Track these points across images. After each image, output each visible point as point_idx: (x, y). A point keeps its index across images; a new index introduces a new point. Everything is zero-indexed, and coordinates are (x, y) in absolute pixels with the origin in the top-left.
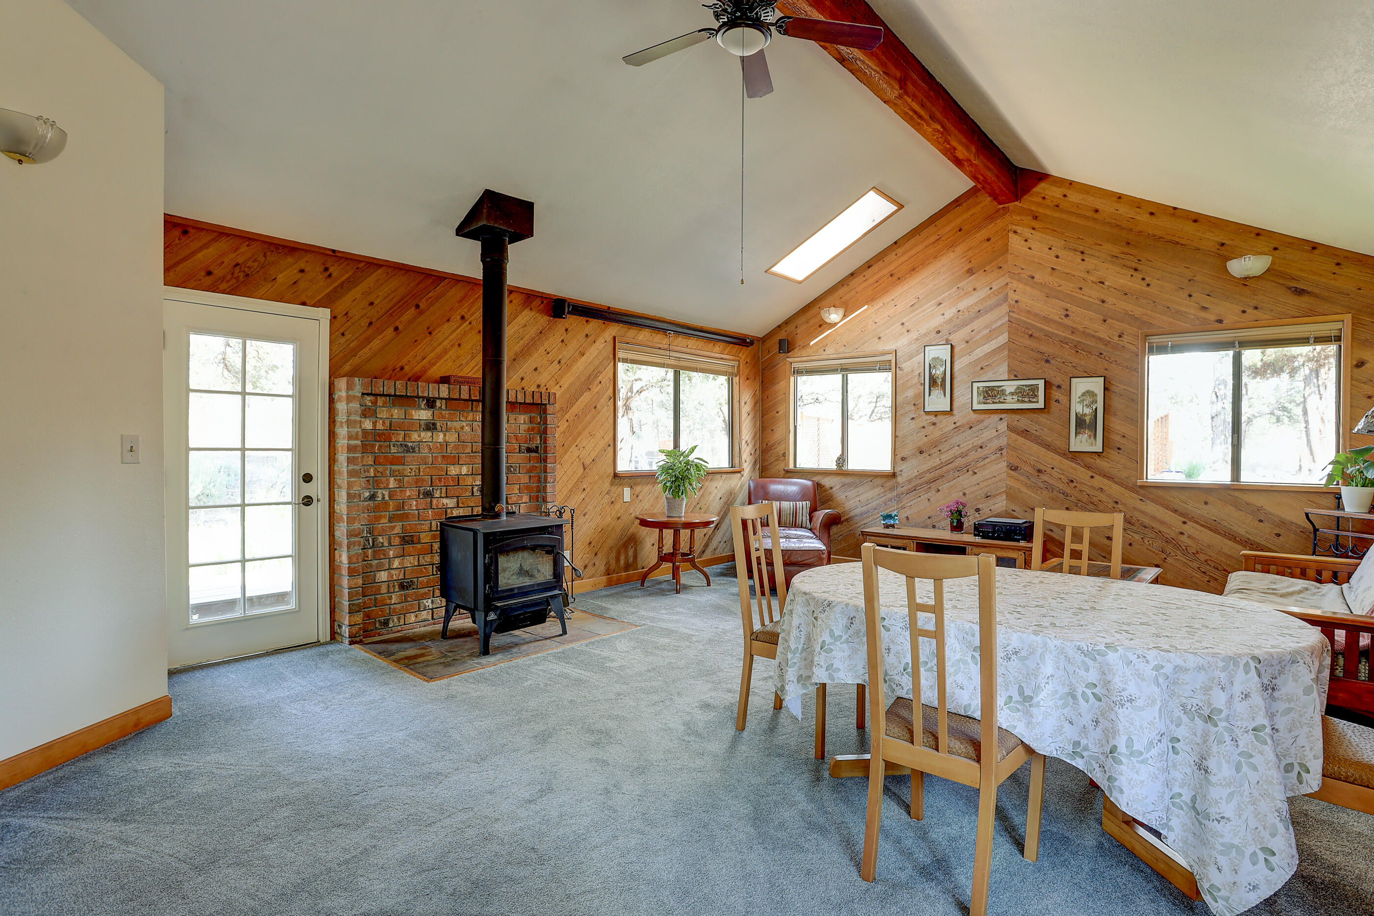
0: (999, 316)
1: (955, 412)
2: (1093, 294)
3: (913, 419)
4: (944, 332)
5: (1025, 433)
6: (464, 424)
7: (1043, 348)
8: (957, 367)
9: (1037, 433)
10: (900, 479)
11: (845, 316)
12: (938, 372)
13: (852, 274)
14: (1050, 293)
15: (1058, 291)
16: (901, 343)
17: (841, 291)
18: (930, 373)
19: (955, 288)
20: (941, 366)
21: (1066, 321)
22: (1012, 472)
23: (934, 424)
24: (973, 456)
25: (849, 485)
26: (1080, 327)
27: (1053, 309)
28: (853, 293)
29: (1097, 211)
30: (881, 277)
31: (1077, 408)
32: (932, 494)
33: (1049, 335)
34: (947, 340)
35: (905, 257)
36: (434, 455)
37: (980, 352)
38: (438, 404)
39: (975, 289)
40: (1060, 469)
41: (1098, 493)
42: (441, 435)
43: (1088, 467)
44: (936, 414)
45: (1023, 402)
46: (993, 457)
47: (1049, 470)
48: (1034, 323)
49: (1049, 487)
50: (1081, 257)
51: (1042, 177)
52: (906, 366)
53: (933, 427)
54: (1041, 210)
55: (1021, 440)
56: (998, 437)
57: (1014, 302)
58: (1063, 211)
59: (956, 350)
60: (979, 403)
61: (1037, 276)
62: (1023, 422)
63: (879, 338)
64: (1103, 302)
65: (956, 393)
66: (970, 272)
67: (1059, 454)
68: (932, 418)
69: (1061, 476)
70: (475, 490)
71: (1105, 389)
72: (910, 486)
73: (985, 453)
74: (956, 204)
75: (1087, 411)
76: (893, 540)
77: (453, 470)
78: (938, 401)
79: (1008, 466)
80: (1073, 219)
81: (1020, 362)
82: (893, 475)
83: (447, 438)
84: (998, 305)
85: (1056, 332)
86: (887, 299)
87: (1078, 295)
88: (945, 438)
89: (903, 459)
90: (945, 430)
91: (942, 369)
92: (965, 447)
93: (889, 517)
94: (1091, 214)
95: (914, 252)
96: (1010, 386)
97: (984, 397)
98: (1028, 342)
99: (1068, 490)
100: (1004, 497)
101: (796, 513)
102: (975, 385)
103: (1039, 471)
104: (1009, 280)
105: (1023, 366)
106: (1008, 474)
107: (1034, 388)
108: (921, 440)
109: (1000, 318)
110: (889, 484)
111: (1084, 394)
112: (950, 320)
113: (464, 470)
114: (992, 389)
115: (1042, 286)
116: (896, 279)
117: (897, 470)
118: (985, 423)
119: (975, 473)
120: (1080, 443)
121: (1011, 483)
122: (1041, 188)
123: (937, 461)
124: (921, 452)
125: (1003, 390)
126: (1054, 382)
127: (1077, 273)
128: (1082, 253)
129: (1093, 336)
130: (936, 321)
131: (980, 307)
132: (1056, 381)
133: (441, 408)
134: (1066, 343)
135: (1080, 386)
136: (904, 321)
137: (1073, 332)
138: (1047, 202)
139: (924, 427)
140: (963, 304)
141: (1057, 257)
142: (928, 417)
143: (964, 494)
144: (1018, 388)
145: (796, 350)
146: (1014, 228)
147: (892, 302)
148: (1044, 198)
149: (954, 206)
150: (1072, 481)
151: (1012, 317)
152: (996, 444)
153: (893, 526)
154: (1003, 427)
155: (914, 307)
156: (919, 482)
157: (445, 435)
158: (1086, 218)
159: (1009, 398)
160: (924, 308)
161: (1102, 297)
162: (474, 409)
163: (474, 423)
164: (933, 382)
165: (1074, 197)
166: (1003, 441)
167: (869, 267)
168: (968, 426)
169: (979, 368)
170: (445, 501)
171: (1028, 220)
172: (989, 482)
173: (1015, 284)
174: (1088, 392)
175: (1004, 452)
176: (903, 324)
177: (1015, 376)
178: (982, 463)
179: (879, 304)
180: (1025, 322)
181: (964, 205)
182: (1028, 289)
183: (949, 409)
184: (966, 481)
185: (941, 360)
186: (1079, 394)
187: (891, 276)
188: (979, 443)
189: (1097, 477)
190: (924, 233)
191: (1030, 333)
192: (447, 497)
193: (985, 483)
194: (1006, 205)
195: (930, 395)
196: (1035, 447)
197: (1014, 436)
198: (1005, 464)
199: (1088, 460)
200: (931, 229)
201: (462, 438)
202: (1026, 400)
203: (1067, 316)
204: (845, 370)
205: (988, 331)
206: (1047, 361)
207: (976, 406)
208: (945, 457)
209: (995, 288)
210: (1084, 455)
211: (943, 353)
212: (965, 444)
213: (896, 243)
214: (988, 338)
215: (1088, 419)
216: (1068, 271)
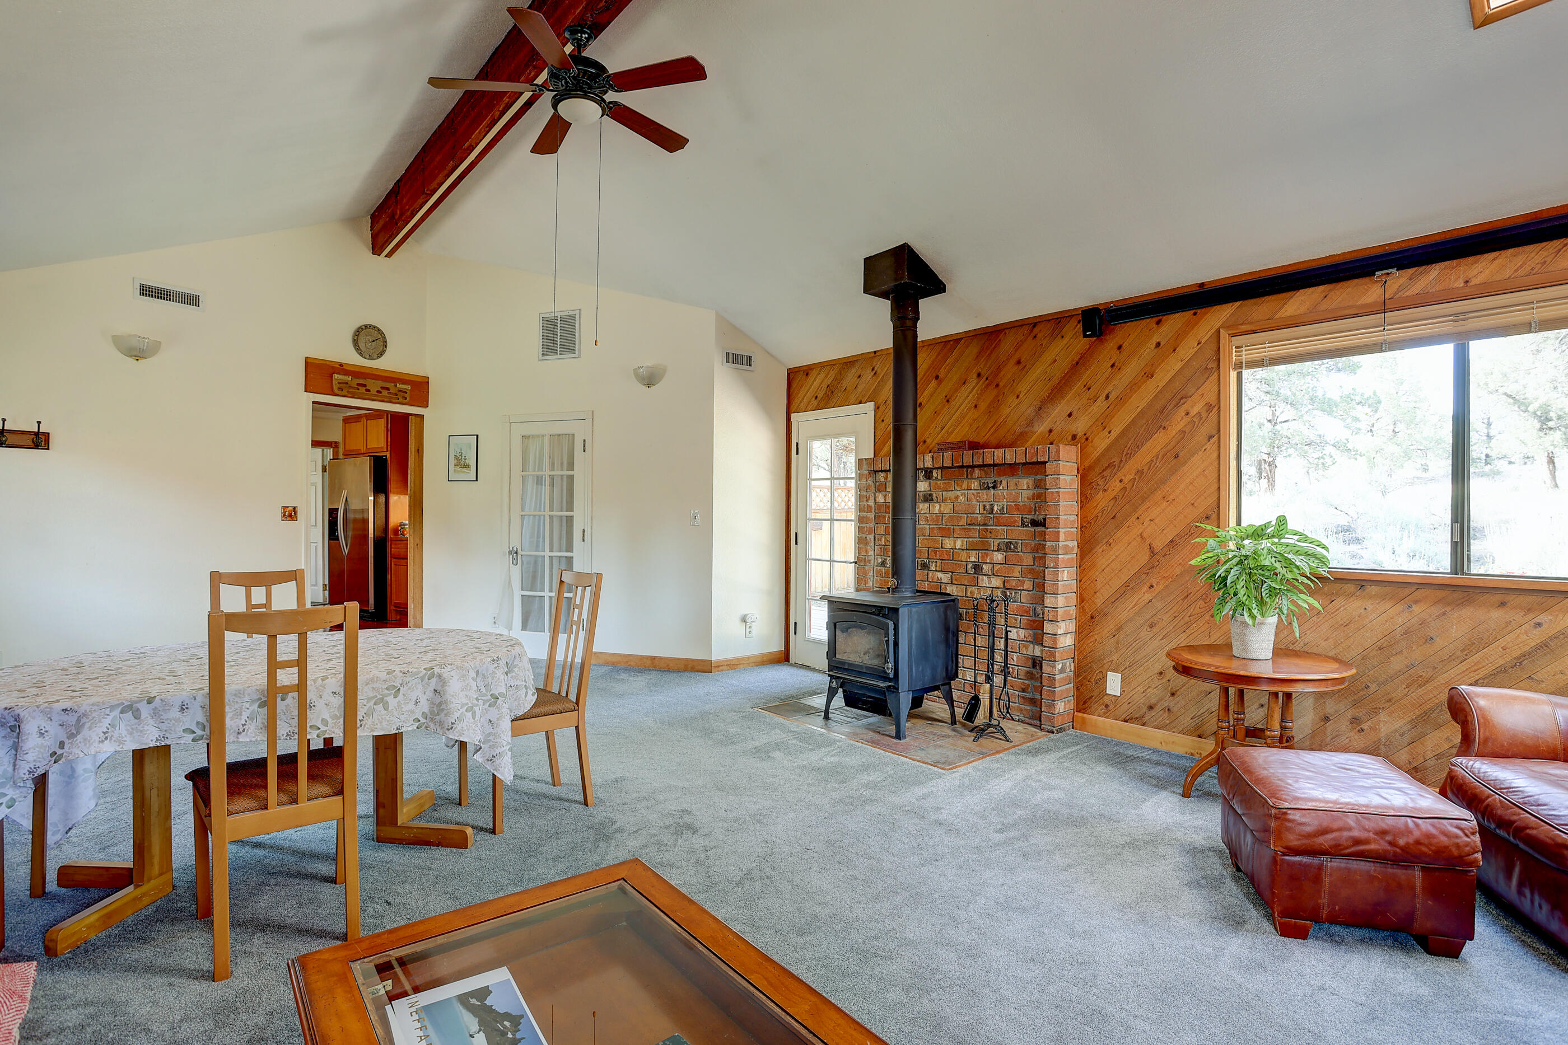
6: (959, 493)
36: (931, 526)
38: (935, 474)
42: (937, 506)
70: (969, 567)
77: (948, 543)
83: (942, 509)
113: (959, 544)
133: (937, 478)
157: (940, 506)
162: (969, 477)
163: (970, 492)
170: (940, 575)
192: (941, 571)
201: (956, 509)
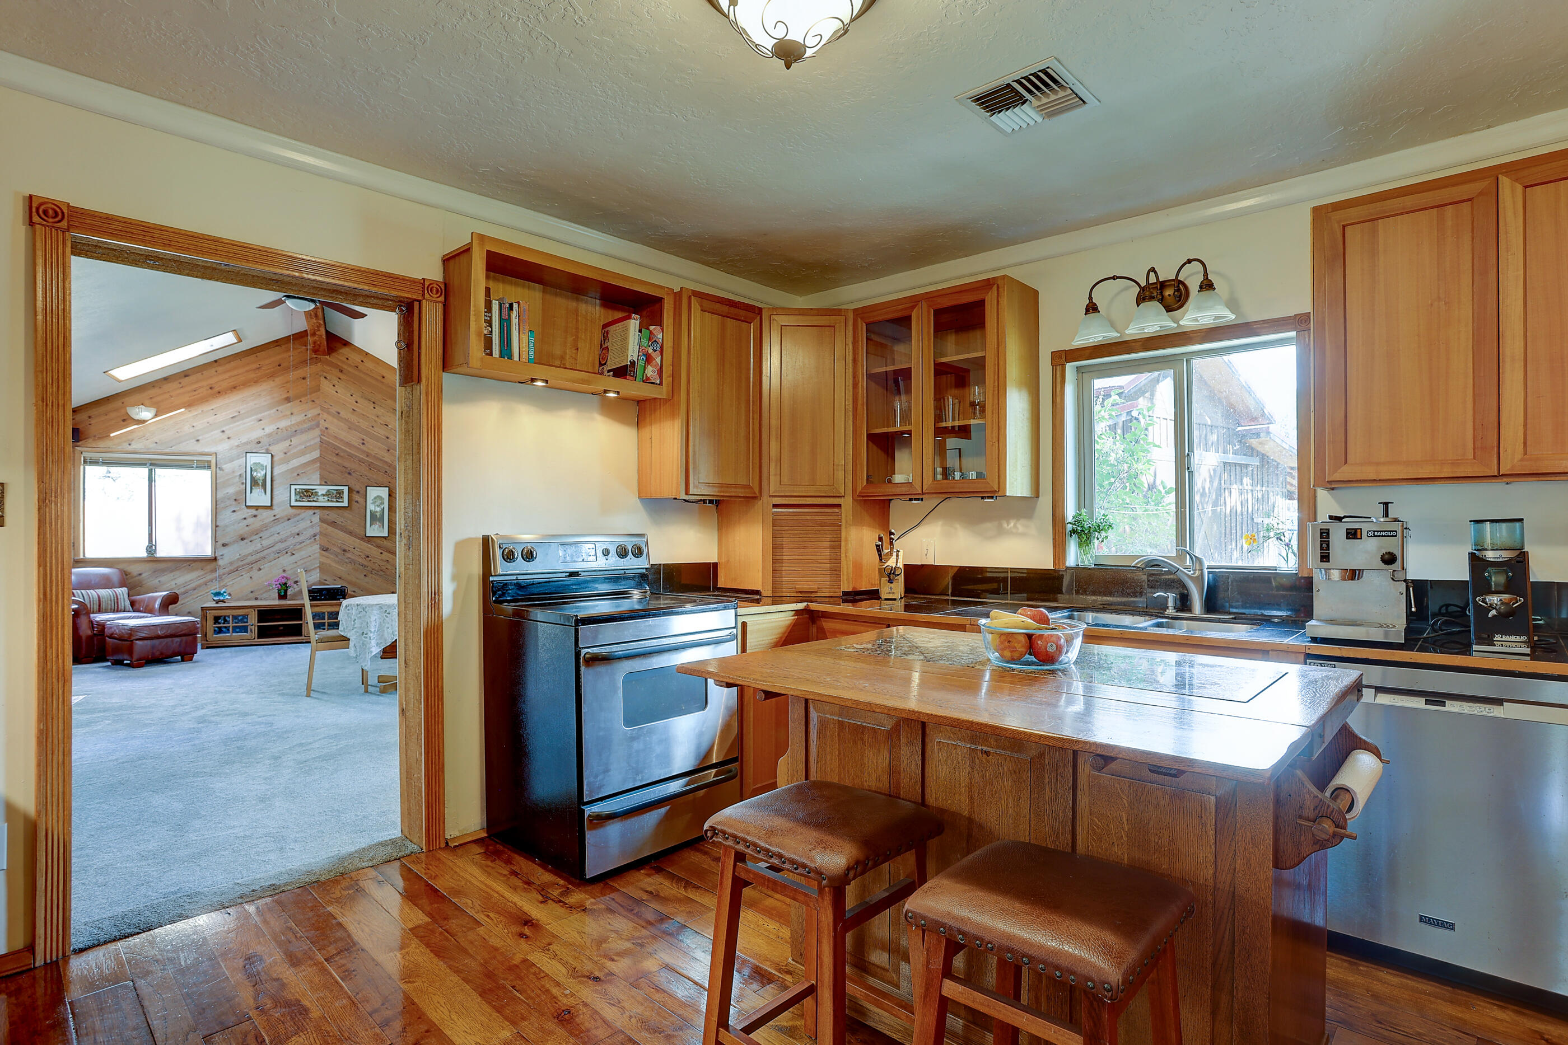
0: (313, 437)
1: (274, 507)
2: (382, 432)
3: (234, 511)
4: (265, 441)
5: (333, 524)
7: (346, 464)
8: (276, 472)
9: (343, 524)
10: (220, 562)
11: (156, 415)
12: (259, 475)
13: (166, 379)
14: (351, 427)
15: (357, 426)
16: (222, 448)
17: (152, 392)
18: (251, 475)
19: (275, 410)
20: (262, 470)
21: (362, 447)
22: (323, 552)
23: (255, 516)
24: (291, 541)
25: (163, 571)
26: (372, 453)
27: (354, 439)
28: (167, 396)
29: (383, 377)
30: (200, 387)
31: (371, 507)
32: (255, 573)
33: (350, 455)
34: (267, 449)
35: (226, 376)
37: (295, 463)
39: (292, 414)
40: (360, 549)
41: (385, 564)
43: (379, 547)
44: (257, 508)
45: (332, 501)
46: (308, 542)
47: (352, 550)
48: (340, 446)
49: (352, 562)
50: (373, 405)
51: (346, 344)
52: (227, 467)
53: (254, 518)
54: (345, 367)
55: (330, 529)
56: (312, 526)
57: (324, 429)
58: (360, 371)
59: (275, 459)
60: (296, 501)
61: (341, 413)
62: (332, 516)
63: (198, 440)
64: (388, 438)
65: (275, 493)
66: (288, 400)
67: (359, 538)
68: (253, 512)
69: (360, 554)
71: (390, 495)
72: (232, 568)
73: (301, 538)
74: (276, 344)
75: (378, 509)
76: (234, 611)
78: (258, 498)
79: (320, 548)
80: (368, 379)
81: (329, 472)
82: (215, 559)
84: (311, 429)
85: (356, 454)
86: (206, 407)
87: (371, 431)
88: (265, 527)
89: (224, 545)
90: (266, 521)
91: (263, 473)
92: (284, 534)
93: (218, 594)
94: (380, 378)
95: (235, 372)
96: (322, 490)
97: (301, 497)
98: (335, 459)
99: (365, 563)
100: (318, 570)
101: (117, 599)
102: (293, 487)
103: (345, 551)
104: (319, 412)
105: (331, 475)
106: (320, 553)
107: (340, 493)
108: (241, 528)
109: (313, 439)
110: (210, 566)
111: (375, 498)
112: (270, 435)
114: (307, 491)
115: (346, 421)
116: (216, 393)
117: (216, 555)
118: (302, 516)
119: (293, 554)
120: (374, 531)
121: (323, 560)
122: (345, 351)
123: (259, 546)
124: (242, 539)
125: (316, 492)
126: (354, 489)
127: (370, 416)
128: (374, 403)
129: (381, 460)
130: (257, 434)
131: (297, 428)
132: (357, 488)
134: (363, 463)
135: (373, 492)
136: (224, 429)
137: (367, 456)
138: (350, 362)
139: (245, 519)
140: (284, 424)
141: (357, 402)
142: (249, 511)
143: (284, 571)
144: (328, 491)
145: (90, 440)
146: (325, 374)
147: (212, 411)
148: (347, 359)
149: (275, 345)
150: (368, 557)
151: (323, 439)
152: (311, 532)
153: (223, 601)
154: (316, 519)
155: (234, 419)
156: (242, 563)
158: (376, 379)
159: (321, 498)
160: (245, 421)
161: (387, 435)
164: (254, 482)
165: (369, 364)
166: (317, 529)
167: (186, 376)
168: (286, 518)
169: (296, 474)
171: (336, 372)
172: (305, 560)
173: (325, 416)
174: (378, 496)
175: (317, 537)
176: (223, 431)
177: (326, 482)
178: (299, 546)
179: (196, 411)
180: (333, 444)
181: (283, 347)
182: (335, 420)
183: (269, 505)
184: (286, 561)
185: (262, 465)
186: (373, 498)
187: (211, 388)
188: (297, 531)
189: (385, 553)
190: (245, 360)
191: (337, 452)
193: (302, 562)
194: (319, 356)
195: (251, 492)
196: (341, 534)
197: (325, 525)
198: (318, 546)
199: (378, 541)
200: (252, 358)
202: (335, 500)
203: (363, 444)
204: (153, 465)
205: (303, 447)
206: (349, 474)
207: (293, 503)
208: (266, 543)
209: (309, 416)
210: (375, 539)
211: (265, 460)
212: (285, 532)
213: (216, 361)
214: (303, 453)
215: (378, 515)
216: (365, 414)
